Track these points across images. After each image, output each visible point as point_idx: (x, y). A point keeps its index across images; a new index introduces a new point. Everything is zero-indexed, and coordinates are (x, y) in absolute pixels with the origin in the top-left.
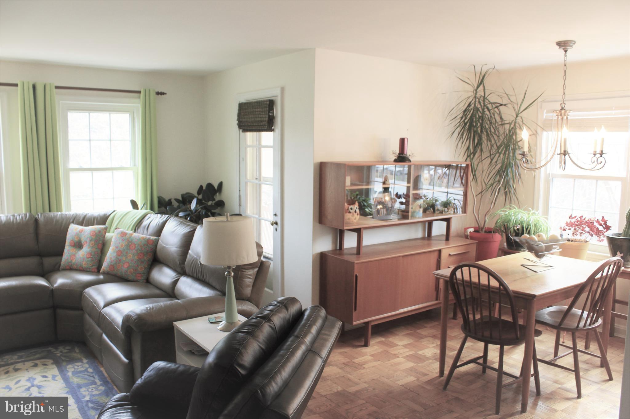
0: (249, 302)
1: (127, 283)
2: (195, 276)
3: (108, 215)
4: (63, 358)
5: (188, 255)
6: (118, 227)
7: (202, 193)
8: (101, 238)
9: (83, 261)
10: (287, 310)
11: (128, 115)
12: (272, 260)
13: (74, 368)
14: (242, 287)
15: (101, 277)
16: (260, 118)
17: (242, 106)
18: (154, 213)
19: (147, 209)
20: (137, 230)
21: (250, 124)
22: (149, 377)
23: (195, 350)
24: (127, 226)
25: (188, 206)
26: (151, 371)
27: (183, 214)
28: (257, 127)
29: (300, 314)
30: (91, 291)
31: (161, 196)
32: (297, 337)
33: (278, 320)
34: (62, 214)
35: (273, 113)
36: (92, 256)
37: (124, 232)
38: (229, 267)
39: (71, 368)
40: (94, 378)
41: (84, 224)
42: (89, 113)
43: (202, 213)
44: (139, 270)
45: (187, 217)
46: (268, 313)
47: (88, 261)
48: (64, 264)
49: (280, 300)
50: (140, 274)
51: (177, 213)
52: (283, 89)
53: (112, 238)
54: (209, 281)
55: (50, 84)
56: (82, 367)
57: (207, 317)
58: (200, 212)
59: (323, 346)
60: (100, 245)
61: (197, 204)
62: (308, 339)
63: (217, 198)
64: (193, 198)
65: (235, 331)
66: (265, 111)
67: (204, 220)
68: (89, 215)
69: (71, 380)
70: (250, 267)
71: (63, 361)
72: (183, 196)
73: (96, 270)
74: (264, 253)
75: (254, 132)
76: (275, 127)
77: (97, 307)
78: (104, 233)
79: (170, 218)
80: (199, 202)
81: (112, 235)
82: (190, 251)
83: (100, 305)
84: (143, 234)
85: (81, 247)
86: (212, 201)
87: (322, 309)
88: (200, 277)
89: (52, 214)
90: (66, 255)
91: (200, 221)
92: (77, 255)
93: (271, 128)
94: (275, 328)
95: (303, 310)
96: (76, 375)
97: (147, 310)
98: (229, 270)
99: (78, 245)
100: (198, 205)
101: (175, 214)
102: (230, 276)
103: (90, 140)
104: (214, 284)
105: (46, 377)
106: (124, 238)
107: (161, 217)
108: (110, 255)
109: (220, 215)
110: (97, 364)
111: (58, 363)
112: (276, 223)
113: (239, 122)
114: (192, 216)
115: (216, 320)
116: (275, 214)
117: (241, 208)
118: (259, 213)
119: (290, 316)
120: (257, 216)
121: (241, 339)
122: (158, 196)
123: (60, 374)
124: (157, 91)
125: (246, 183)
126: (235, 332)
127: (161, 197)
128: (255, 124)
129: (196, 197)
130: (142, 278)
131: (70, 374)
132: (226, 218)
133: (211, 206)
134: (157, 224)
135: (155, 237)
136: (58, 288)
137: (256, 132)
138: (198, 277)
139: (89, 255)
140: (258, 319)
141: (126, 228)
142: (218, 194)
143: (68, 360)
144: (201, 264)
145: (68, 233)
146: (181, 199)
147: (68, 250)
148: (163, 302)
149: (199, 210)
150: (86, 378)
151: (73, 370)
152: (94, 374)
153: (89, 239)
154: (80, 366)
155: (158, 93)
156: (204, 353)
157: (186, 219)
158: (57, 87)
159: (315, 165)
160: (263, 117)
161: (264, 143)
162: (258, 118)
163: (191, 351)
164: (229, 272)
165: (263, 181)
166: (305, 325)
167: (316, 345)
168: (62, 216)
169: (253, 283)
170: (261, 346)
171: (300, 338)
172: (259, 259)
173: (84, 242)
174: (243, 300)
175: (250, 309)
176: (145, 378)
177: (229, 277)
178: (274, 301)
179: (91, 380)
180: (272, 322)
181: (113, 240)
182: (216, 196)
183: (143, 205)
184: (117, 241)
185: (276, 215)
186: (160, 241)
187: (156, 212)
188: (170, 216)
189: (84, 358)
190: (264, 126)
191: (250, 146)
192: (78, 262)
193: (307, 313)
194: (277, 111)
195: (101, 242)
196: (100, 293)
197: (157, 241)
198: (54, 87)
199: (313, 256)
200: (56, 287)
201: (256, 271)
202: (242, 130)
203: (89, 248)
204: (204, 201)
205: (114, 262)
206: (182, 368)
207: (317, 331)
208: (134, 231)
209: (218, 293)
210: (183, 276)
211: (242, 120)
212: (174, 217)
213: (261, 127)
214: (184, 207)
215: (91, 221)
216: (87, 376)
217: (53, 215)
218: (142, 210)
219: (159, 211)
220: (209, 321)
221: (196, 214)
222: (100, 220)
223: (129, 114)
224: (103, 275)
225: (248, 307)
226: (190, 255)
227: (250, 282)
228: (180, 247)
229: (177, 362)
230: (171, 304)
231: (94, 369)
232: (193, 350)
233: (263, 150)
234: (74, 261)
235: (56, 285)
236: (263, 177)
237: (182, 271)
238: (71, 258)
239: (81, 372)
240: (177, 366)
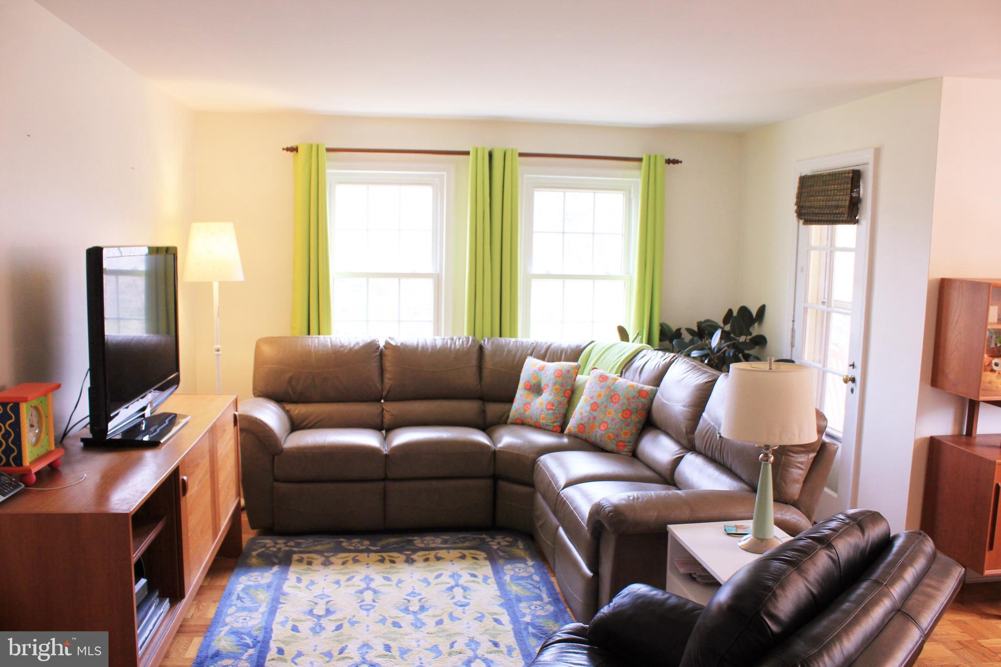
0: (794, 508)
1: (603, 454)
2: (709, 454)
3: (582, 347)
4: (501, 554)
5: (701, 421)
6: (595, 367)
7: (731, 321)
8: (570, 382)
9: (541, 414)
10: (863, 531)
11: (622, 195)
12: (841, 442)
13: (514, 571)
14: (785, 483)
15: (565, 440)
16: (836, 200)
17: (804, 181)
18: (652, 349)
19: (641, 342)
20: (625, 373)
21: (817, 212)
22: (621, 605)
23: (698, 574)
24: (609, 366)
25: (707, 342)
26: (624, 596)
27: (699, 353)
28: (829, 216)
29: (887, 542)
30: (548, 461)
31: (666, 323)
32: (878, 583)
33: (845, 547)
34: (517, 341)
35: (859, 192)
36: (554, 408)
37: (605, 375)
38: (767, 447)
39: (509, 569)
40: (540, 590)
41: (546, 359)
42: (565, 192)
43: (729, 354)
44: (623, 437)
45: (703, 358)
46: (827, 533)
47: (548, 414)
48: (513, 416)
49: (852, 514)
50: (624, 442)
51: (688, 351)
52: (878, 152)
53: (586, 382)
54: (731, 467)
55: (512, 150)
56: (525, 571)
57: (722, 524)
58: (725, 351)
59: (923, 606)
60: (568, 392)
61: (721, 338)
62: (897, 590)
63: (755, 330)
64: (716, 330)
65: (768, 556)
66: (844, 189)
67: (733, 366)
68: (556, 345)
69: (508, 588)
70: (803, 449)
71: (500, 557)
72: (699, 324)
73: (559, 429)
74: (827, 429)
75: (824, 224)
76: (860, 217)
77: (556, 486)
78: (574, 375)
79: (676, 359)
80: (725, 336)
81: (586, 379)
82: (704, 414)
83: (559, 483)
84: (632, 381)
85: (540, 393)
86: (747, 336)
87: (928, 540)
88: (717, 457)
89: (503, 340)
90: (518, 401)
91: (725, 367)
92: (532, 404)
93: (854, 219)
94: (838, 561)
95: (891, 536)
96: (516, 582)
97: (630, 500)
98: (766, 452)
99: (536, 389)
100: (723, 341)
101: (686, 352)
102: (767, 461)
103: (563, 233)
104: (739, 471)
105: (474, 576)
106: (603, 383)
107: (662, 357)
108: (581, 409)
109: (758, 359)
110: (546, 571)
111: (492, 558)
112: (853, 380)
113: (798, 207)
114: (712, 357)
115: (736, 531)
116: (852, 363)
117: (794, 349)
118: (824, 360)
119: (867, 545)
120: (820, 366)
121: (776, 571)
122: (661, 322)
123: (494, 576)
124: (667, 158)
125: (806, 309)
126: (768, 558)
127: (666, 325)
128: (825, 211)
129: (720, 327)
130: (626, 449)
131: (507, 578)
132: (768, 365)
133: (744, 343)
134: (655, 366)
135: (651, 387)
136: (502, 450)
137: (826, 224)
138: (715, 458)
139: (550, 406)
140: (810, 540)
141: (607, 369)
142: (756, 324)
143: (507, 557)
144: (721, 437)
145: (523, 370)
146: (696, 329)
147: (521, 394)
148: (655, 491)
149: (725, 349)
150: (529, 589)
151: (512, 573)
152: (541, 585)
153: (552, 382)
154: (523, 568)
155: (669, 161)
156: (714, 584)
157: (703, 361)
158: (521, 155)
159: (931, 283)
160: (841, 199)
161: (839, 243)
162: (832, 200)
163: (690, 575)
164: (766, 455)
165: (834, 307)
166: (892, 564)
167: (911, 602)
168: (516, 344)
169: (804, 477)
170: (811, 588)
171: (882, 586)
172: (818, 439)
173: (544, 386)
174: (786, 503)
175: (796, 520)
176: (614, 606)
177: (765, 462)
178: (841, 513)
179: (536, 593)
180: (834, 550)
181: (587, 385)
182: (754, 327)
183: (636, 335)
184: (593, 387)
185: (853, 366)
186: (658, 394)
187: (656, 348)
188: (677, 356)
189: (530, 558)
190: (841, 214)
191: (815, 248)
192: (534, 414)
193: (898, 543)
194: (866, 190)
195: (569, 387)
196: (562, 464)
197: (654, 394)
198: (517, 155)
199: (916, 442)
200: (500, 448)
201: (812, 458)
202: (803, 221)
203: (550, 394)
204: (734, 335)
205: (586, 420)
206: (673, 601)
207: (914, 577)
208: (619, 374)
209: (745, 487)
210: (690, 453)
211: (804, 204)
212: (684, 358)
213: (836, 216)
214: (700, 343)
215: (558, 353)
216: (530, 586)
217: (504, 342)
218: (634, 343)
219: (660, 346)
220: (725, 530)
221: (718, 354)
222: (570, 353)
223: (624, 194)
224: (568, 439)
225: (793, 516)
226: (705, 421)
227: (801, 476)
228: (689, 406)
229: (667, 591)
230: (667, 495)
231: (541, 577)
232: (695, 573)
233: (838, 255)
234: (527, 413)
235: (500, 445)
236: (835, 301)
237: (689, 446)
238: (525, 408)
239: (522, 578)
240: (666, 596)
